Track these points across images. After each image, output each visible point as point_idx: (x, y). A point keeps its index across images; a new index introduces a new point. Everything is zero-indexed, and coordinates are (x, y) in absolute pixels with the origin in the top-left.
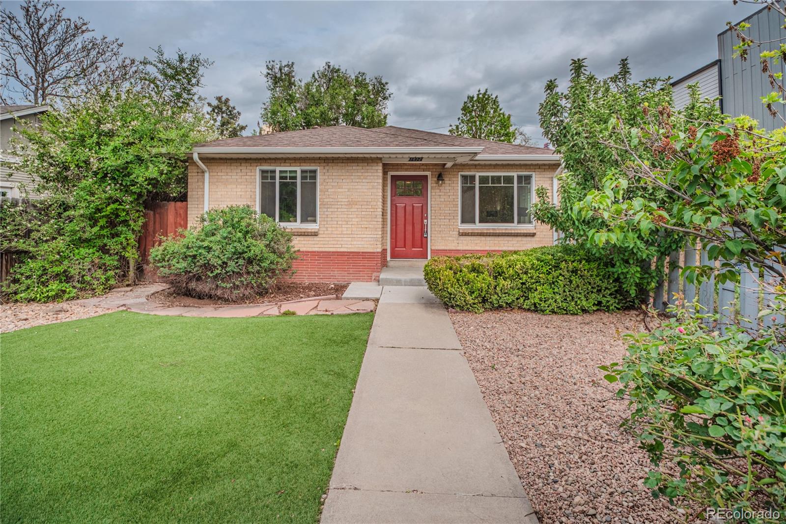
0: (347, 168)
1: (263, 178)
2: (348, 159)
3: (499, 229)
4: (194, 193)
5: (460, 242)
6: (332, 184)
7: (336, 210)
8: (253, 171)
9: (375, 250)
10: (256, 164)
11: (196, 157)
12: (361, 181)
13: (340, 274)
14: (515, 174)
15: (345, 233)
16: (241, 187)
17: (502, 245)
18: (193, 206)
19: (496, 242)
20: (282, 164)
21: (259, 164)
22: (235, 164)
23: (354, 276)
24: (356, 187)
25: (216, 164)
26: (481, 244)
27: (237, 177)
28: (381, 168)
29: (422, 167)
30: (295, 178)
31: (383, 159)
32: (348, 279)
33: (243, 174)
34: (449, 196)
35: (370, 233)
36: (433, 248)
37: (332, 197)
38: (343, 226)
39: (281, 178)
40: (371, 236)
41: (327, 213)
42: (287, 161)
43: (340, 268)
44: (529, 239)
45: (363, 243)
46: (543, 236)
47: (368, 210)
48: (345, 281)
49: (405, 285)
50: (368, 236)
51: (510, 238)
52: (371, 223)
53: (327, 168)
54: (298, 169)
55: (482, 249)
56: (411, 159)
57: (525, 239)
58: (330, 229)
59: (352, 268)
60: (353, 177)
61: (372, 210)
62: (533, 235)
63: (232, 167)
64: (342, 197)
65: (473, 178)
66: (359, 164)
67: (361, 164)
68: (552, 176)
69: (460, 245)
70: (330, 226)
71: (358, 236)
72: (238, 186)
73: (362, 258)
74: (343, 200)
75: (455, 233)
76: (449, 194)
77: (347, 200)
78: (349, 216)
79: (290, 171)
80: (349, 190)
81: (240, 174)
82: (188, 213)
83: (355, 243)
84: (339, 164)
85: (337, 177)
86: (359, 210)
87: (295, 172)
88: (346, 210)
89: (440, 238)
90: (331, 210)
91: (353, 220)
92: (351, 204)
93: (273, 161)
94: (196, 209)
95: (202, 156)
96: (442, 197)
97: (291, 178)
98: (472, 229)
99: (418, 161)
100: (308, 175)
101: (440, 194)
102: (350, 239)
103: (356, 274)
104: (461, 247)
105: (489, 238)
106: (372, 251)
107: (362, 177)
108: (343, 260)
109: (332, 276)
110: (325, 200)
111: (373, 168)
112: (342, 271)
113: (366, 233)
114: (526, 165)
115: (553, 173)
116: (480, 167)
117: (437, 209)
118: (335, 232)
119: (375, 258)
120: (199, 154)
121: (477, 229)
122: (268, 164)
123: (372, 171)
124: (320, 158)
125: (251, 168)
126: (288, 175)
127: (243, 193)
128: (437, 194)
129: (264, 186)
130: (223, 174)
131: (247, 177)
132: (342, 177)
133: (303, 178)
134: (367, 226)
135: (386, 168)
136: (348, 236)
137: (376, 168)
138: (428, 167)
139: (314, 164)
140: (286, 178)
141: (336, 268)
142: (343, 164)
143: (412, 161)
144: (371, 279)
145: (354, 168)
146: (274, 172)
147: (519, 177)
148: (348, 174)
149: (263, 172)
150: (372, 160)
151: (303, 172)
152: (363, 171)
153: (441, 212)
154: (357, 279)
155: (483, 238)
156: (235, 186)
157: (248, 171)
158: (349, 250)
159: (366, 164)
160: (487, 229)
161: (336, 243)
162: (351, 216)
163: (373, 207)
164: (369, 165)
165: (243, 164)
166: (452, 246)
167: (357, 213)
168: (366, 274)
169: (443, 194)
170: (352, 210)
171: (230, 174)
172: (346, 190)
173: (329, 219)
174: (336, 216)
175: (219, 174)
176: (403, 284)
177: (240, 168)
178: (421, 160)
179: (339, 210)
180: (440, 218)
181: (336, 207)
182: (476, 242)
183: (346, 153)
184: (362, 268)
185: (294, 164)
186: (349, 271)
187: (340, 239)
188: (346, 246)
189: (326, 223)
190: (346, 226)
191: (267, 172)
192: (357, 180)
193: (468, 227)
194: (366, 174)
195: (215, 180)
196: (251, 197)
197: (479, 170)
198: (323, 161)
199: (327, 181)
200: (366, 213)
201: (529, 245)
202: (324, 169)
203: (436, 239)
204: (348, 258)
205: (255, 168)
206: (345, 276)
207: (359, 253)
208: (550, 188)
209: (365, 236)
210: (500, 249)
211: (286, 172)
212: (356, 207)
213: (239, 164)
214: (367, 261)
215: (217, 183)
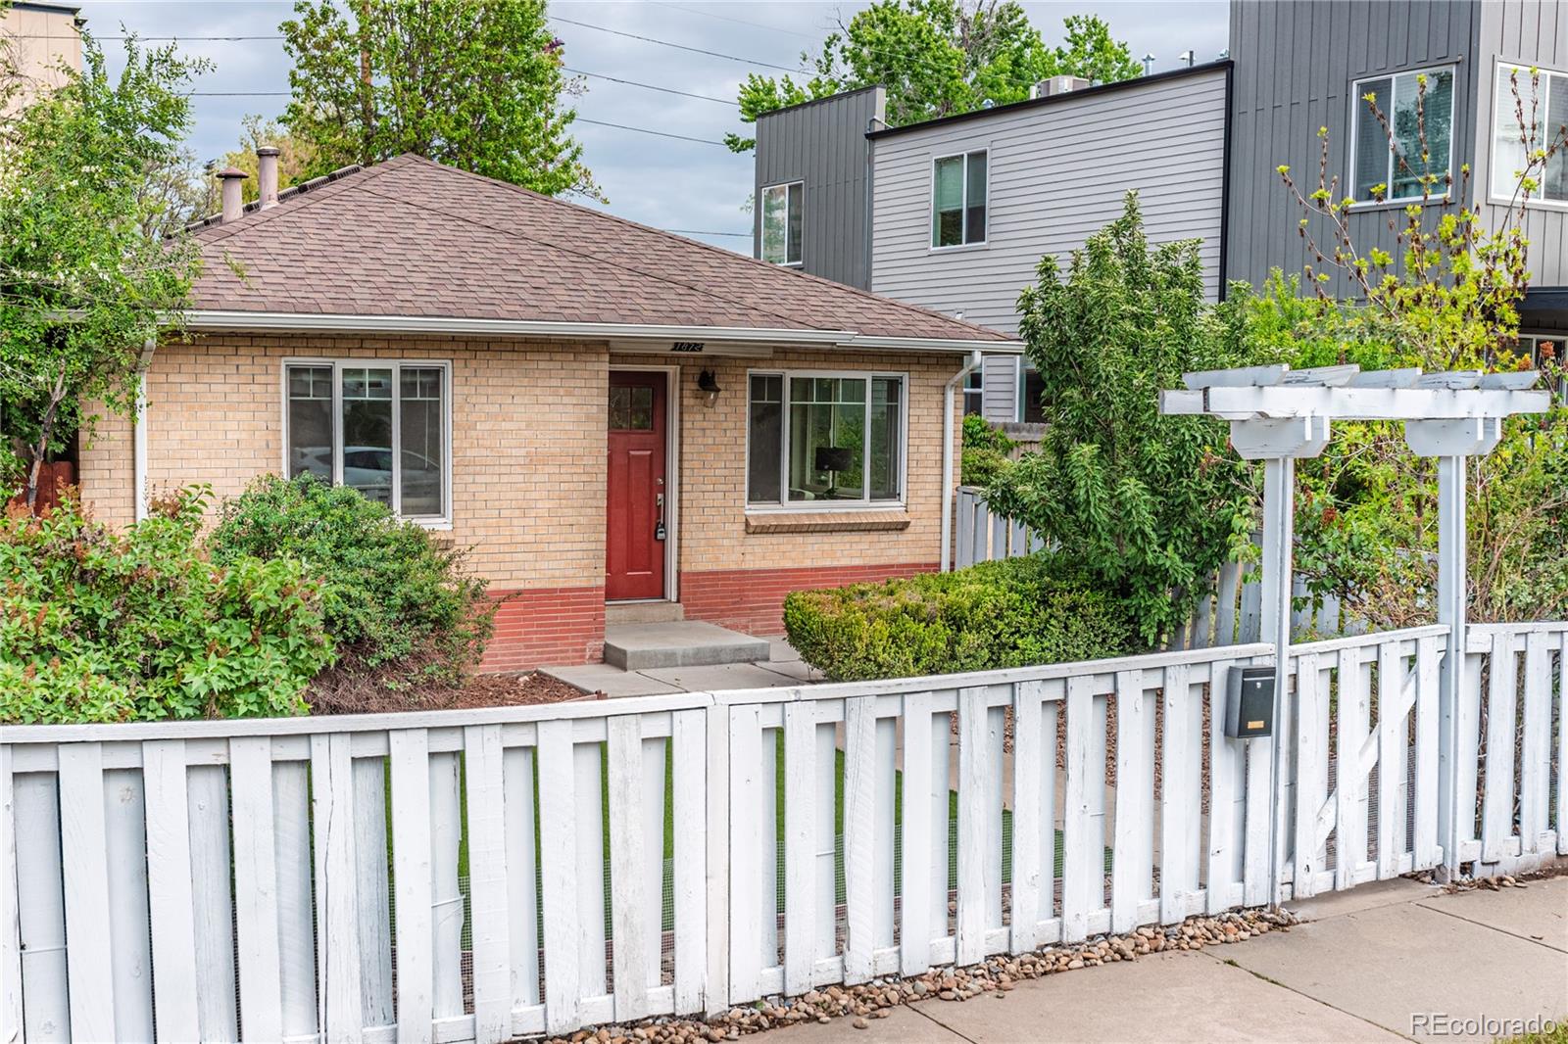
0: (525, 365)
1: (296, 388)
3: (833, 515)
5: (750, 549)
6: (487, 408)
7: (496, 479)
8: (269, 369)
9: (593, 583)
10: (279, 351)
12: (557, 400)
13: (510, 648)
14: (868, 376)
15: (519, 539)
16: (240, 416)
17: (839, 554)
18: (98, 474)
19: (826, 547)
20: (354, 353)
21: (289, 351)
22: (219, 350)
23: (542, 653)
24: (548, 417)
26: (793, 555)
27: (227, 388)
28: (605, 366)
30: (386, 390)
31: (611, 346)
32: (526, 660)
33: (243, 379)
34: (725, 430)
35: (579, 538)
36: (685, 568)
37: (487, 443)
38: (515, 522)
39: (348, 389)
40: (585, 546)
41: (472, 488)
42: (366, 344)
43: (506, 635)
44: (893, 536)
45: (562, 564)
46: (922, 529)
47: (575, 478)
48: (520, 667)
50: (576, 546)
51: (855, 537)
52: (583, 511)
53: (473, 364)
54: (394, 366)
55: (796, 566)
56: (678, 346)
57: (885, 537)
58: (481, 532)
59: (536, 633)
60: (538, 391)
61: (585, 478)
62: (902, 527)
63: (211, 359)
64: (513, 443)
65: (777, 381)
67: (558, 357)
68: (943, 383)
69: (748, 557)
70: (482, 522)
71: (552, 547)
72: (230, 415)
73: (562, 605)
74: (514, 452)
75: (735, 527)
76: (725, 425)
77: (523, 452)
78: (528, 495)
79: (372, 371)
80: (529, 423)
81: (235, 379)
83: (545, 565)
84: (504, 355)
85: (498, 390)
86: (553, 477)
87: (388, 372)
88: (521, 478)
89: (703, 542)
90: (483, 479)
91: (540, 504)
92: (534, 461)
93: (330, 343)
94: (110, 483)
96: (708, 432)
97: (375, 390)
98: (776, 516)
99: (693, 350)
100: (419, 381)
101: (705, 425)
102: (531, 556)
103: (547, 646)
104: (750, 564)
105: (811, 539)
106: (584, 584)
107: (562, 391)
108: (514, 614)
110: (469, 453)
111: (589, 366)
112: (512, 641)
113: (571, 537)
114: (891, 354)
115: (946, 376)
116: (795, 356)
117: (696, 464)
118: (494, 540)
119: (591, 603)
121: (787, 515)
122: (316, 352)
123: (586, 375)
125: (266, 361)
126: (368, 381)
127: (244, 436)
129: (297, 413)
130: (184, 378)
131: (256, 388)
132: (512, 391)
133: (407, 388)
134: (571, 520)
136: (528, 548)
137: (596, 366)
139: (438, 354)
140: (361, 390)
142: (515, 356)
143: (680, 350)
144: (583, 657)
145: (542, 365)
146: (327, 372)
147: (877, 384)
148: (526, 381)
149: (294, 371)
150: (585, 345)
151: (404, 372)
152: (563, 374)
153: (705, 471)
154: (548, 659)
155: (799, 539)
156: (219, 415)
157: (257, 369)
158: (529, 586)
159: (572, 356)
160: (807, 515)
161: (495, 567)
162: (534, 495)
163: (588, 469)
164: (579, 358)
165: (242, 351)
166: (729, 562)
167: (548, 486)
168: (571, 644)
169: (711, 425)
170: (535, 478)
171: (206, 379)
172: (523, 425)
173: (478, 505)
174: (495, 496)
175: (171, 378)
177: (235, 360)
178: (700, 349)
179: (505, 479)
180: (704, 488)
181: (497, 470)
182: (783, 548)
184: (561, 631)
185: (387, 353)
186: (530, 640)
187: (508, 557)
188: (521, 574)
189: (469, 515)
190: (522, 522)
191: (306, 371)
192: (550, 400)
193: (764, 511)
194: (572, 383)
195: (165, 398)
196: (268, 445)
197: (794, 365)
198: (462, 346)
199: (473, 400)
200: (572, 486)
201: (893, 552)
202: (466, 367)
203: (693, 543)
204: (525, 606)
205: (276, 362)
206: (519, 654)
207: (554, 590)
208: (938, 412)
209: (568, 546)
210: (835, 564)
211: (360, 372)
212: (547, 469)
213: (231, 350)
214: (574, 611)
215: (166, 407)
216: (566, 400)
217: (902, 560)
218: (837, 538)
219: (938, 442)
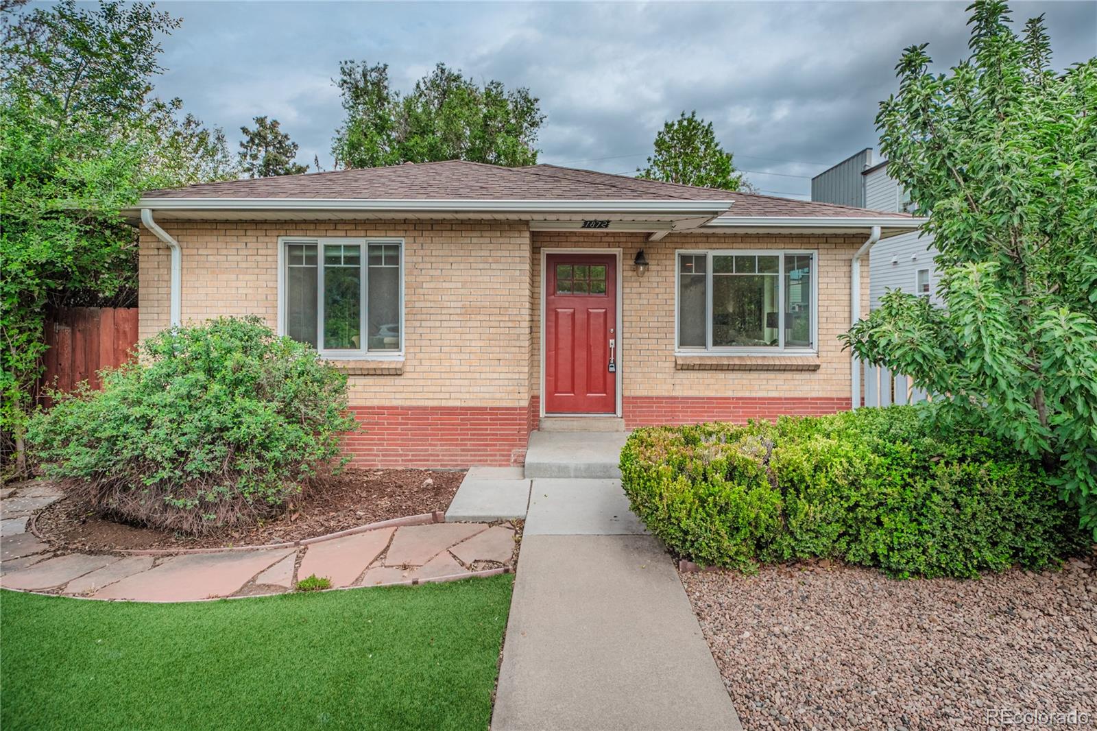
0: (461, 240)
1: (293, 259)
2: (462, 222)
3: (750, 358)
4: (151, 290)
5: (678, 381)
6: (432, 272)
7: (438, 324)
8: (270, 245)
9: (516, 404)
10: (275, 233)
11: (147, 218)
12: (487, 266)
13: (446, 450)
14: (781, 254)
15: (457, 369)
16: (247, 277)
17: (757, 387)
18: (150, 316)
19: (745, 382)
20: (330, 233)
21: (283, 233)
22: (234, 232)
23: (475, 455)
24: (480, 279)
25: (197, 232)
26: (716, 387)
27: (239, 258)
28: (527, 241)
29: (605, 239)
30: (356, 260)
31: (531, 224)
32: (462, 461)
33: (250, 252)
34: (658, 294)
35: (505, 370)
36: (627, 394)
37: (431, 298)
38: (453, 356)
39: (328, 260)
40: (510, 376)
42: (339, 227)
43: (447, 440)
44: (806, 376)
45: (491, 389)
46: (833, 371)
47: (502, 324)
48: (457, 465)
49: (576, 477)
50: (502, 376)
51: (771, 375)
52: (508, 350)
53: (420, 240)
54: (363, 242)
55: (719, 395)
56: (587, 224)
57: (798, 376)
58: (426, 363)
59: (470, 440)
60: (471, 260)
61: (510, 324)
62: (814, 369)
63: (228, 239)
64: (453, 298)
65: (701, 259)
66: (485, 234)
67: (487, 234)
68: (851, 257)
69: (677, 387)
70: (427, 356)
71: (483, 376)
72: (241, 277)
73: (491, 419)
74: (453, 304)
75: (667, 364)
76: (657, 290)
77: (460, 304)
78: (464, 337)
79: (345, 246)
80: (464, 283)
81: (245, 252)
82: (140, 330)
83: (477, 389)
84: (445, 233)
85: (439, 259)
86: (484, 324)
87: (357, 247)
88: (458, 324)
89: (640, 375)
90: (429, 324)
91: (473, 343)
92: (469, 311)
93: (312, 227)
94: (155, 323)
95: (160, 215)
96: (643, 296)
97: (349, 260)
98: (701, 358)
99: (600, 227)
100: (383, 253)
101: (641, 290)
102: (466, 382)
103: (479, 450)
104: (679, 392)
105: (731, 375)
106: (509, 405)
107: (490, 260)
108: (453, 424)
109: (432, 455)
110: (417, 305)
111: (513, 241)
112: (450, 445)
113: (499, 369)
114: (801, 236)
115: (852, 251)
116: (716, 239)
117: (634, 319)
118: (437, 369)
119: (516, 419)
120: (153, 210)
121: (710, 358)
122: (301, 233)
123: (511, 247)
124: (405, 221)
125: (267, 239)
126: (342, 254)
127: (250, 291)
128: (634, 290)
129: (293, 276)
130: (209, 252)
131: (259, 258)
132: (451, 259)
133: (373, 260)
134: (499, 356)
135: (538, 240)
136: (463, 376)
137: (518, 241)
138: (617, 239)
139: (393, 233)
140: (336, 260)
141: (439, 440)
142: (453, 234)
143: (589, 227)
144: (508, 460)
145: (474, 240)
146: (314, 247)
147: (789, 259)
148: (462, 253)
149: (292, 247)
150: (509, 225)
151: (372, 247)
152: (491, 246)
153: (641, 325)
154: (480, 461)
155: (721, 375)
156: (234, 277)
157: (260, 246)
158: (464, 405)
159: (498, 234)
160: (728, 358)
161: (438, 389)
162: (468, 337)
163: (512, 318)
164: (504, 234)
165: (249, 233)
166: (662, 390)
167: (480, 330)
168: (499, 450)
169: (646, 290)
170: (470, 324)
171: (224, 252)
172: (459, 285)
173: (424, 343)
174: (438, 337)
175: (201, 252)
176: (572, 475)
177: (245, 239)
178: (606, 226)
179: (445, 324)
180: (640, 335)
181: (439, 317)
182: (707, 382)
183: (457, 212)
184: (491, 440)
185: (354, 233)
186: (466, 445)
187: (448, 382)
188: (458, 396)
189: (418, 350)
190: (459, 356)
191: (299, 247)
192: (481, 266)
193: (692, 354)
194: (499, 253)
195: (194, 265)
196: (267, 297)
197: (714, 246)
198: (412, 227)
199: (420, 266)
200: (499, 331)
201: (807, 388)
202: (415, 242)
203: (632, 376)
204: (462, 419)
205: (274, 239)
206: (456, 455)
207: (486, 408)
208: (846, 280)
209: (495, 376)
210: (754, 395)
211: (338, 247)
212: (479, 318)
213: (242, 232)
214: (501, 425)
215: (197, 271)
216: (494, 266)
217: (814, 395)
218: (754, 375)
219: (847, 303)
